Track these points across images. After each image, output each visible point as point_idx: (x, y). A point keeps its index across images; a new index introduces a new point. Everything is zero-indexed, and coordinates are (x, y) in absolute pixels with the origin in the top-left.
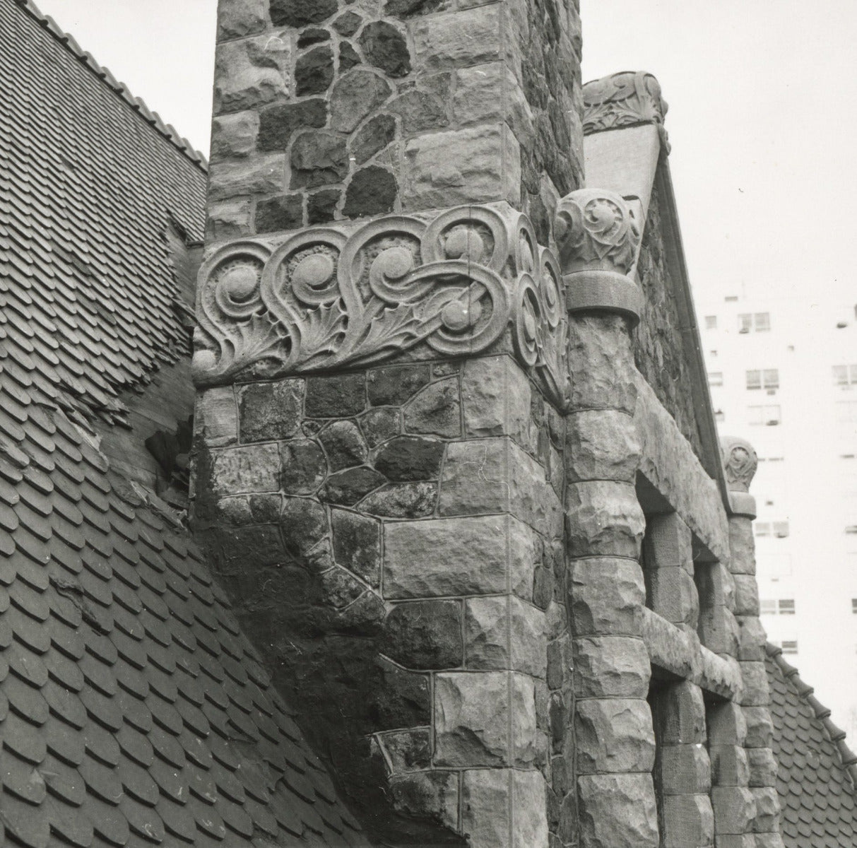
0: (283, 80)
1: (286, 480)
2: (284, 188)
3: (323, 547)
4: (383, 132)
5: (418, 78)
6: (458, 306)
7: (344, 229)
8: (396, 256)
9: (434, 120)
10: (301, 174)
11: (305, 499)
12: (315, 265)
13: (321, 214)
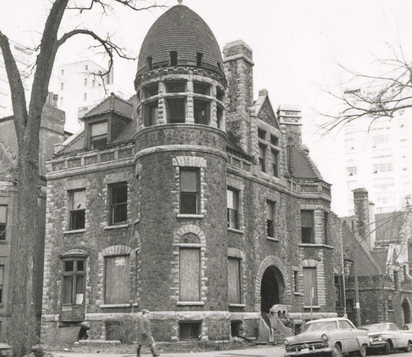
0: (229, 102)
1: (231, 129)
2: (229, 110)
3: (233, 133)
4: (236, 106)
5: (238, 102)
6: (241, 117)
7: (233, 113)
8: (237, 114)
9: (239, 105)
10: (231, 109)
11: (232, 131)
12: (232, 115)
13: (232, 112)
